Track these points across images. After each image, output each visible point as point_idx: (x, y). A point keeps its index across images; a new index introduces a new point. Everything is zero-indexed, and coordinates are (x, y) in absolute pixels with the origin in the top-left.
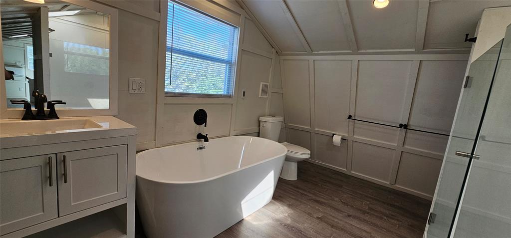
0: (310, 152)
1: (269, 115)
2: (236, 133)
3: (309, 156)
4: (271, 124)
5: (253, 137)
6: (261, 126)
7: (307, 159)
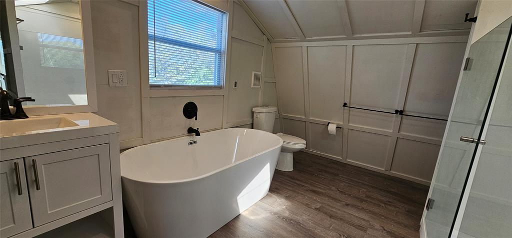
0: (305, 142)
1: (263, 106)
2: (229, 125)
3: (305, 146)
4: (265, 115)
5: (247, 129)
6: (255, 117)
7: (303, 149)
